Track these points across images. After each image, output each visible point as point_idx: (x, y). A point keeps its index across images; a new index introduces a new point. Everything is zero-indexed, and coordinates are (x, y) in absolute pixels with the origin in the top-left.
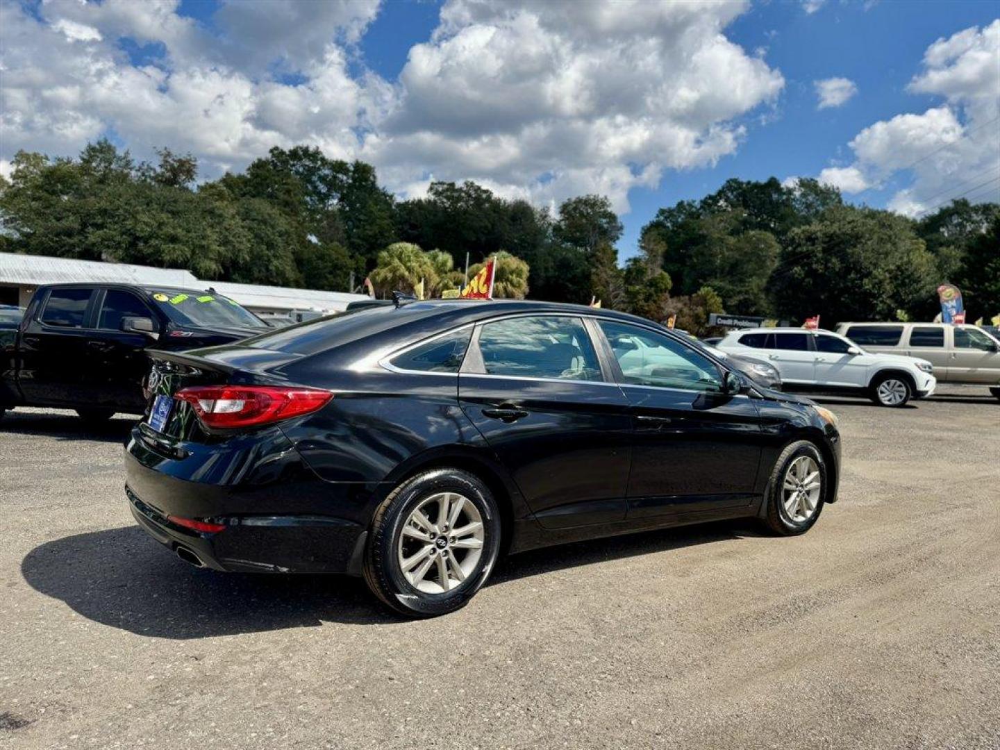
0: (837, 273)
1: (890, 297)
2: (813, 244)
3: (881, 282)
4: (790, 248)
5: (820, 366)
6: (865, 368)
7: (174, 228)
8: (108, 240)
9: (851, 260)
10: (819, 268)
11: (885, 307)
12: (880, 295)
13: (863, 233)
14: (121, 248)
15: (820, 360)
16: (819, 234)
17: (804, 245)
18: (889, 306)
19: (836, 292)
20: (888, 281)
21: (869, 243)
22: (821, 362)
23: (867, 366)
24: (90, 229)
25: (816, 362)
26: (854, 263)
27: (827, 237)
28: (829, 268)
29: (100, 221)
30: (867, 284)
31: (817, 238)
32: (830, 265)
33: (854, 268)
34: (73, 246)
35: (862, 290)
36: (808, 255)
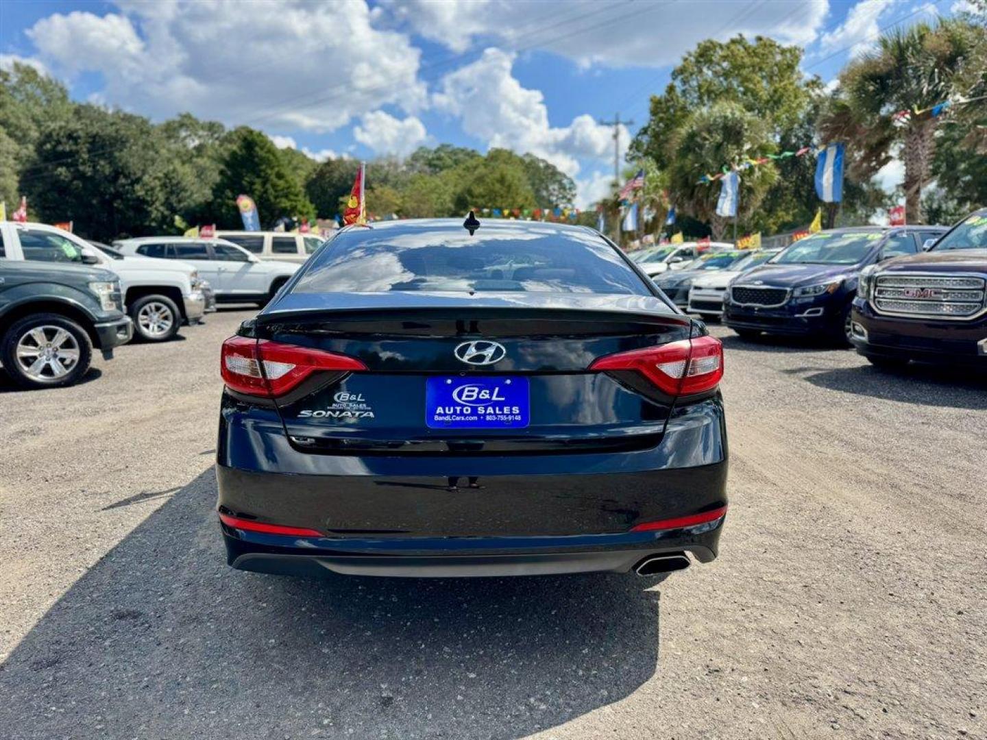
0: (106, 177)
1: (162, 205)
2: (76, 144)
3: (153, 189)
4: (48, 146)
5: (223, 275)
6: (262, 275)
9: (120, 164)
10: (88, 170)
11: (159, 215)
12: (153, 203)
13: (128, 137)
15: (223, 269)
16: (81, 133)
17: (66, 144)
18: (162, 213)
19: (107, 197)
20: (158, 189)
21: (134, 148)
22: (224, 272)
23: (265, 273)
25: (220, 272)
26: (122, 168)
27: (90, 137)
28: (98, 171)
30: (140, 191)
31: (79, 137)
32: (98, 167)
33: (122, 173)
35: (134, 196)
36: (71, 154)
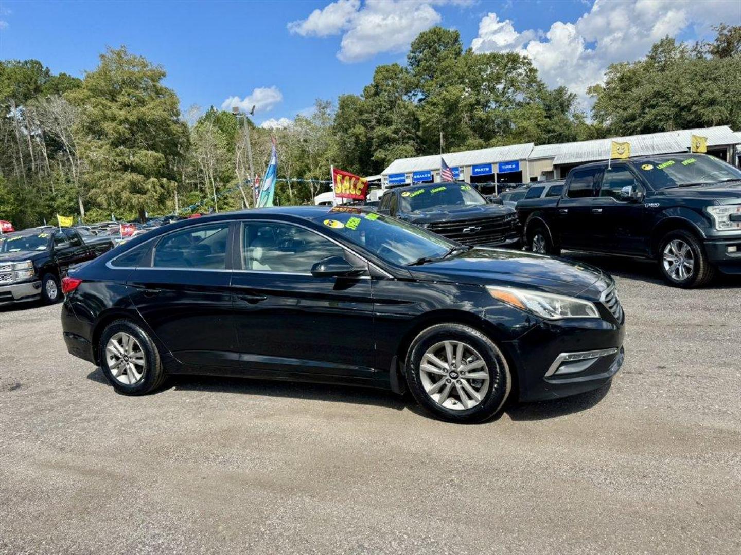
7: (712, 92)
8: (660, 115)
14: (670, 119)
24: (647, 110)
29: (654, 103)
34: (636, 127)
